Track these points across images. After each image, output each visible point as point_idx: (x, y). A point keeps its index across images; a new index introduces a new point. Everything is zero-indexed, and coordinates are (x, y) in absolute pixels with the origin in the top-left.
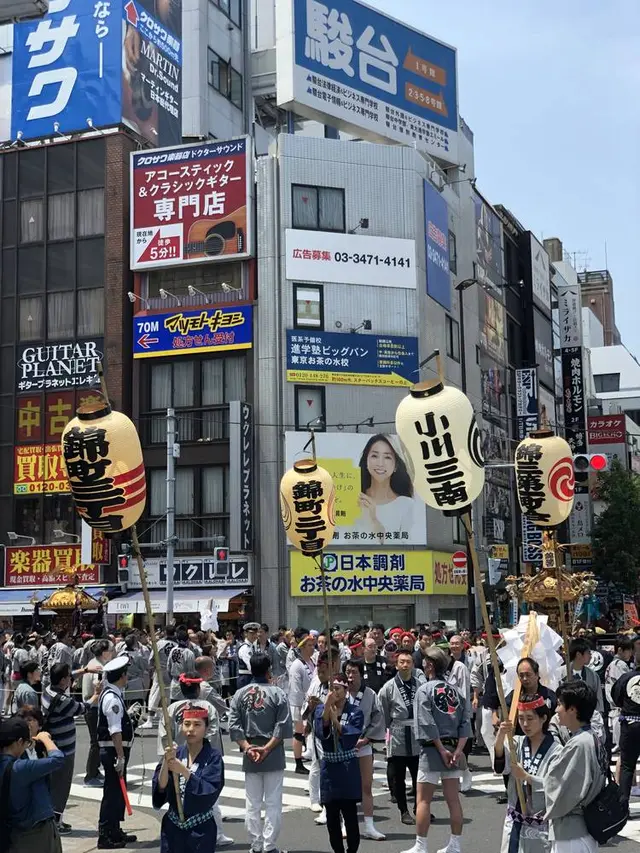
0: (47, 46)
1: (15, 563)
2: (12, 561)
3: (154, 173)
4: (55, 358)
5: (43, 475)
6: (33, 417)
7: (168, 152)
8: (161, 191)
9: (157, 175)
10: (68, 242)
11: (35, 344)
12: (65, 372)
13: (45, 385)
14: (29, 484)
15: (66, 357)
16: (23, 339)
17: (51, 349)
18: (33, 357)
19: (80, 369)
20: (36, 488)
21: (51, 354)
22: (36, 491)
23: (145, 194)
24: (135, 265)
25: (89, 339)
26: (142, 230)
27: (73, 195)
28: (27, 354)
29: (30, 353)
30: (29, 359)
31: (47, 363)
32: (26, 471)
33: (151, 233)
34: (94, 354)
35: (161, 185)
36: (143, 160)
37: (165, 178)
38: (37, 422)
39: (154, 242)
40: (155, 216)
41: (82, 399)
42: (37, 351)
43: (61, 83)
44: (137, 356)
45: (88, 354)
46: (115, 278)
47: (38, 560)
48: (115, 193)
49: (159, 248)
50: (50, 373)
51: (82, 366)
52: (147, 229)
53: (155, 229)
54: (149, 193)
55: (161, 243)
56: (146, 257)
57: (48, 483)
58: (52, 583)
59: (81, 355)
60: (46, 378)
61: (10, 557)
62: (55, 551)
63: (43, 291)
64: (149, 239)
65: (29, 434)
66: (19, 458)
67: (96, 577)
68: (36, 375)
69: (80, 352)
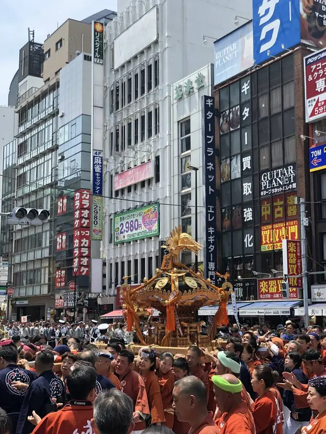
0: (267, 11)
1: (262, 287)
2: (261, 286)
3: (315, 66)
4: (275, 177)
5: (273, 240)
6: (267, 210)
7: (321, 53)
8: (319, 75)
9: (317, 67)
10: (278, 114)
11: (266, 171)
12: (280, 184)
13: (272, 192)
14: (267, 245)
15: (280, 176)
16: (261, 169)
17: (274, 172)
18: (266, 178)
19: (286, 182)
20: (270, 248)
21: (274, 175)
22: (270, 249)
23: (311, 79)
24: (308, 119)
25: (290, 165)
26: (310, 99)
27: (280, 88)
28: (264, 177)
29: (265, 176)
30: (265, 179)
31: (272, 180)
32: (266, 238)
33: (315, 100)
34: (292, 173)
35: (318, 72)
36: (310, 61)
37: (320, 67)
38: (269, 212)
39: (316, 105)
40: (316, 90)
41: (288, 198)
42: (267, 174)
43: (273, 29)
44: (311, 170)
45: (289, 173)
46: (300, 129)
47: (271, 286)
48: (299, 82)
49: (319, 107)
50: (274, 185)
51: (287, 179)
52: (313, 98)
53: (316, 98)
54: (313, 78)
55: (319, 104)
56: (313, 114)
57: (275, 244)
58: (278, 298)
59: (286, 174)
60: (272, 188)
61: (260, 285)
62: (278, 281)
63: (269, 142)
64: (314, 103)
65: (266, 219)
66: (263, 232)
67: (297, 295)
68: (268, 187)
69: (286, 172)
